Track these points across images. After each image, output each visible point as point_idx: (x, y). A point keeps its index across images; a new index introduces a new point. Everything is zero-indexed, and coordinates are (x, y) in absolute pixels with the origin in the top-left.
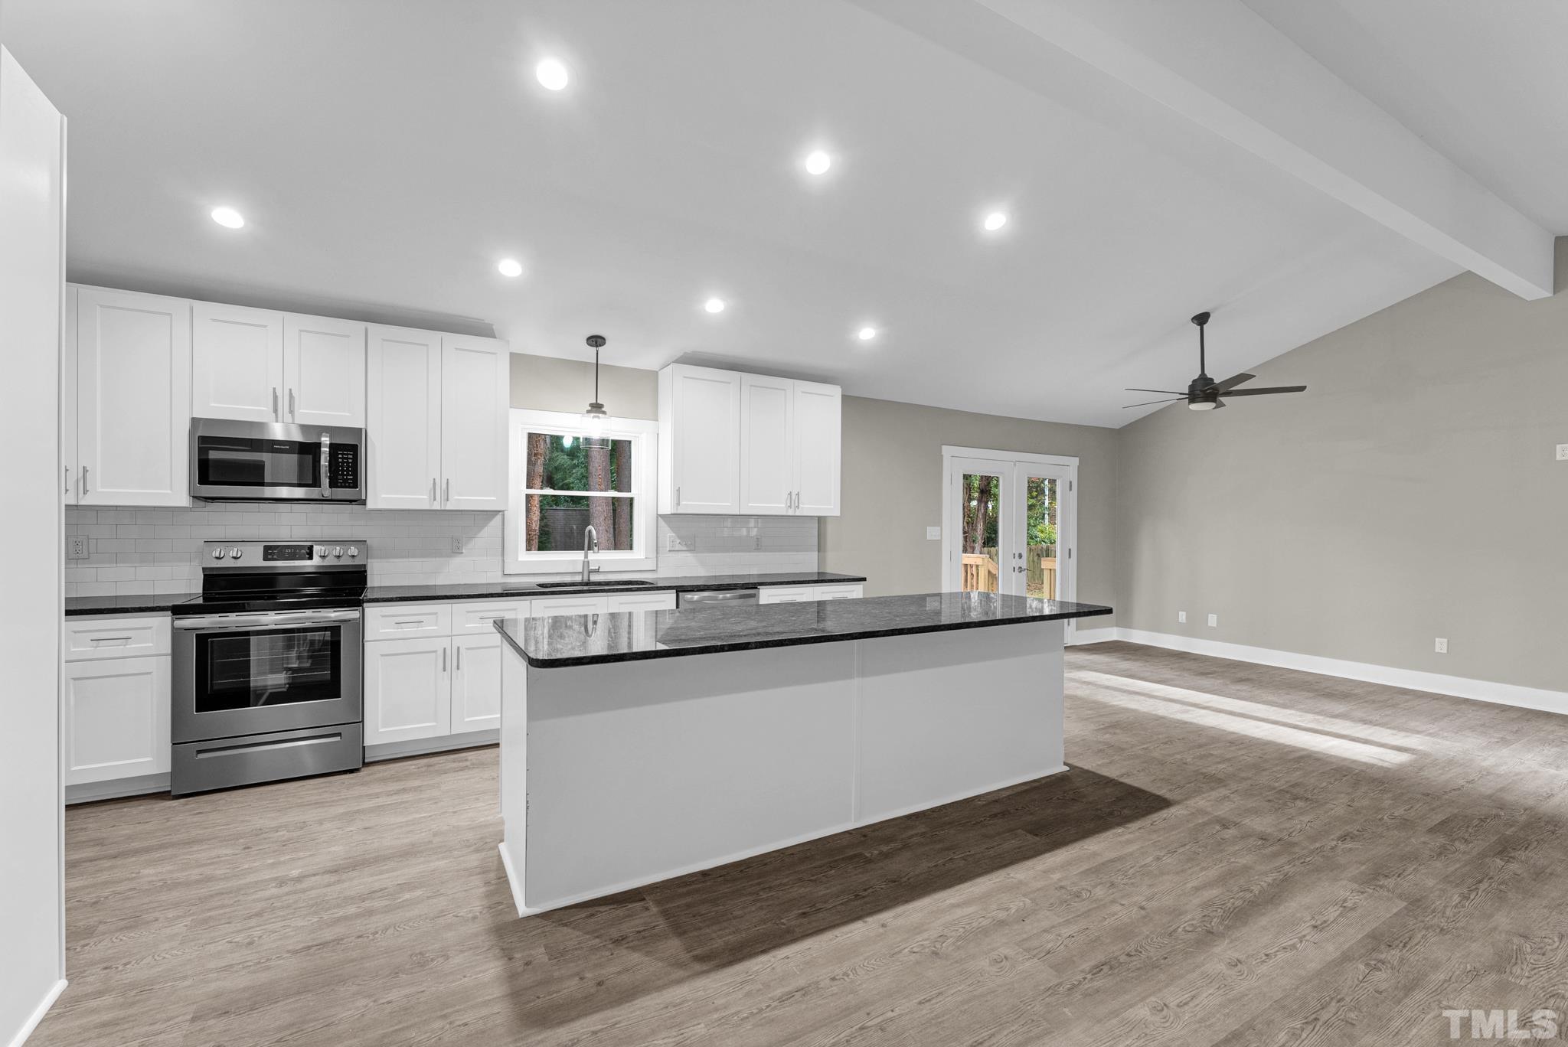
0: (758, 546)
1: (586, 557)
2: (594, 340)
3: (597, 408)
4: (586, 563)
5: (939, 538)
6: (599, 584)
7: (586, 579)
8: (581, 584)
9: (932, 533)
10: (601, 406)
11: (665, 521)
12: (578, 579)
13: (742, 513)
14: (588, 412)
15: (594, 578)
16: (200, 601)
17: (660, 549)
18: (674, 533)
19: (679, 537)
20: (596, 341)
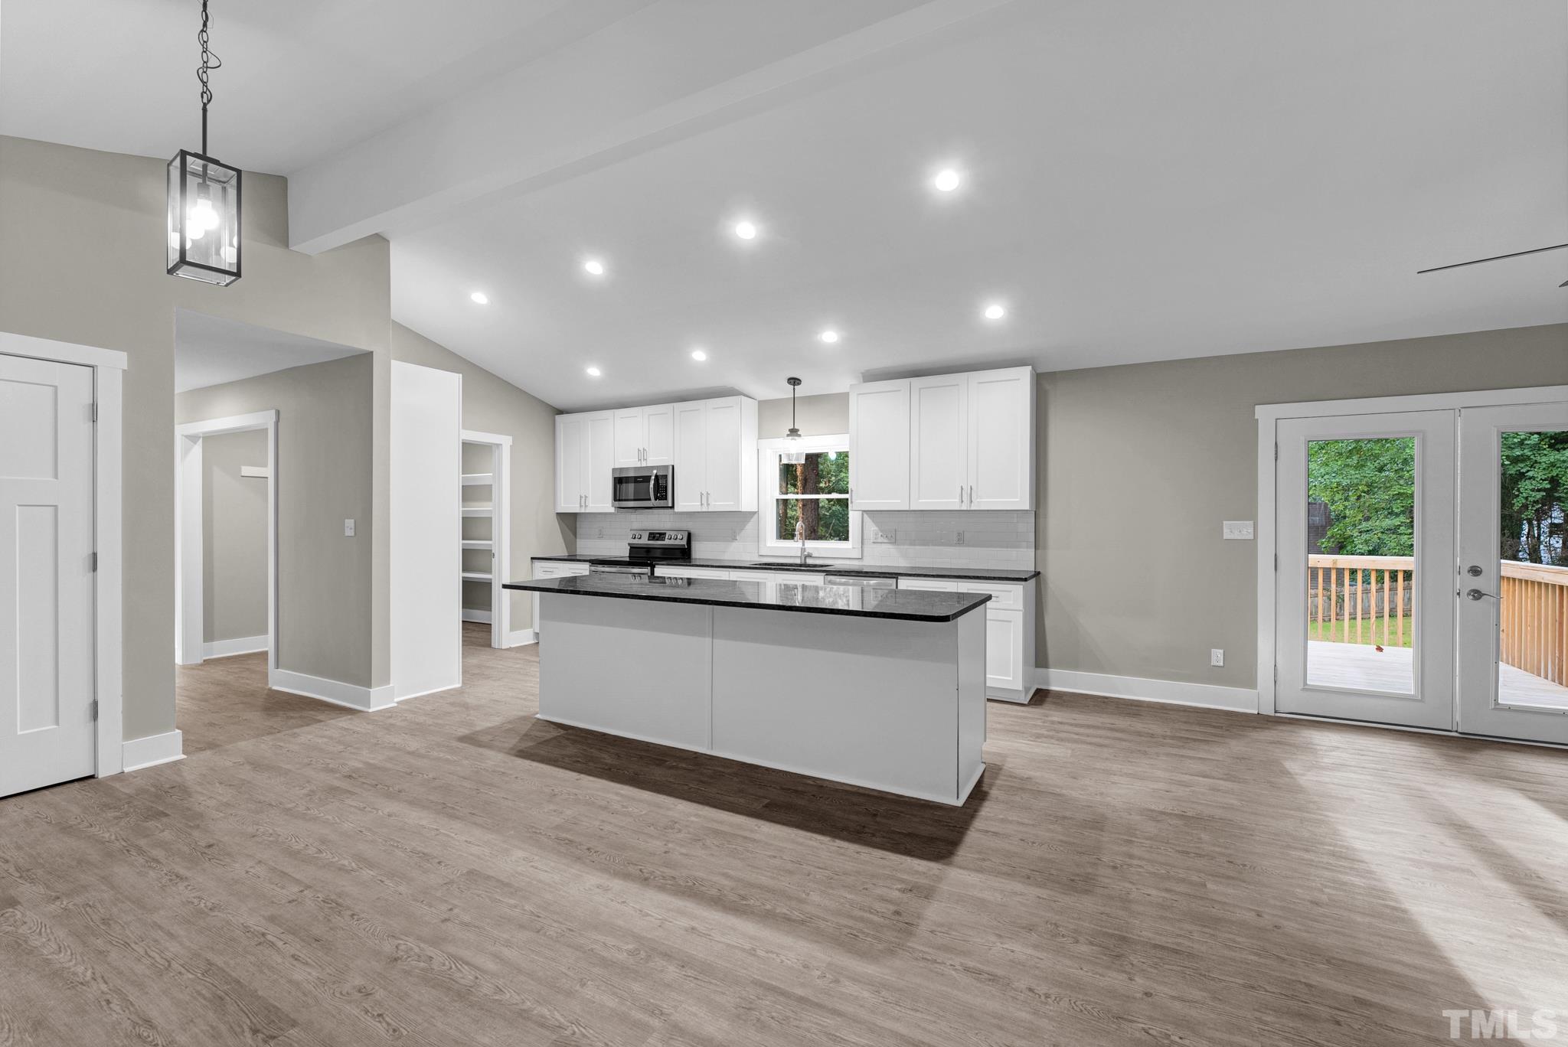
0: (961, 540)
1: (803, 545)
2: (792, 381)
3: (794, 432)
4: (803, 550)
5: (1251, 537)
6: (815, 566)
7: (803, 562)
8: (801, 565)
9: (1235, 530)
10: (797, 430)
11: (870, 517)
12: (798, 561)
13: (912, 509)
14: (788, 435)
15: (810, 561)
16: (628, 559)
17: (865, 541)
18: (877, 526)
19: (881, 531)
20: (794, 381)
